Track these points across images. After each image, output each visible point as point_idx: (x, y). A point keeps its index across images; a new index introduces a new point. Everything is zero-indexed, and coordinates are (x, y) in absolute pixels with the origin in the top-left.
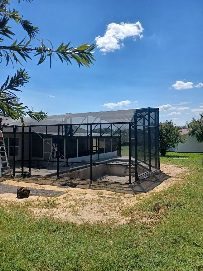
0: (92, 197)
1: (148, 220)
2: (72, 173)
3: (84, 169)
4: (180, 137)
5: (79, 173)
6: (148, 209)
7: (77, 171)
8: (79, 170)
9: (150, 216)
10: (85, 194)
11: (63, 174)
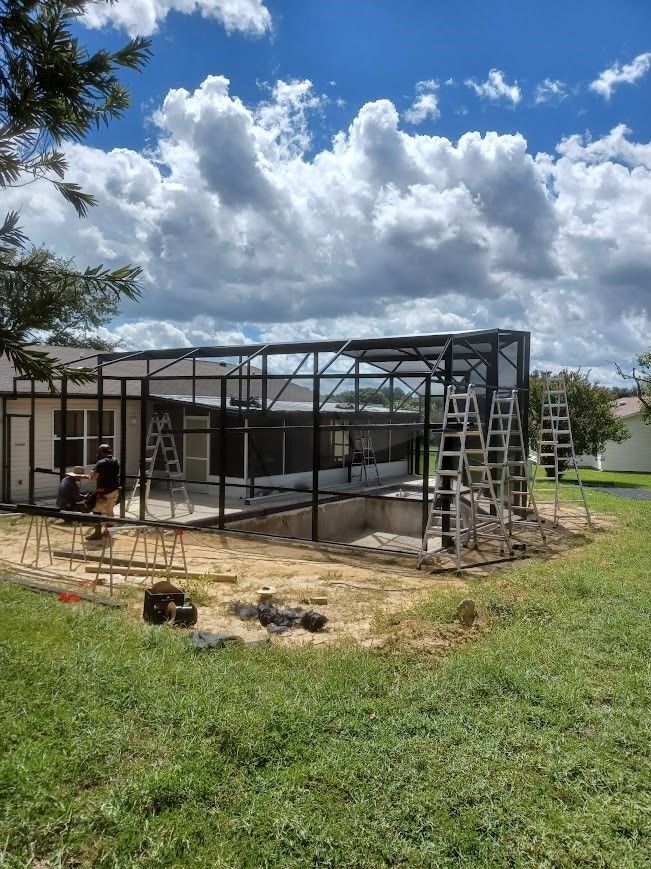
0: (304, 586)
1: (433, 643)
2: (265, 521)
3: (300, 511)
4: (610, 422)
5: (285, 520)
6: (442, 616)
7: (279, 514)
8: (286, 513)
9: (441, 634)
10: (290, 576)
11: (238, 522)
